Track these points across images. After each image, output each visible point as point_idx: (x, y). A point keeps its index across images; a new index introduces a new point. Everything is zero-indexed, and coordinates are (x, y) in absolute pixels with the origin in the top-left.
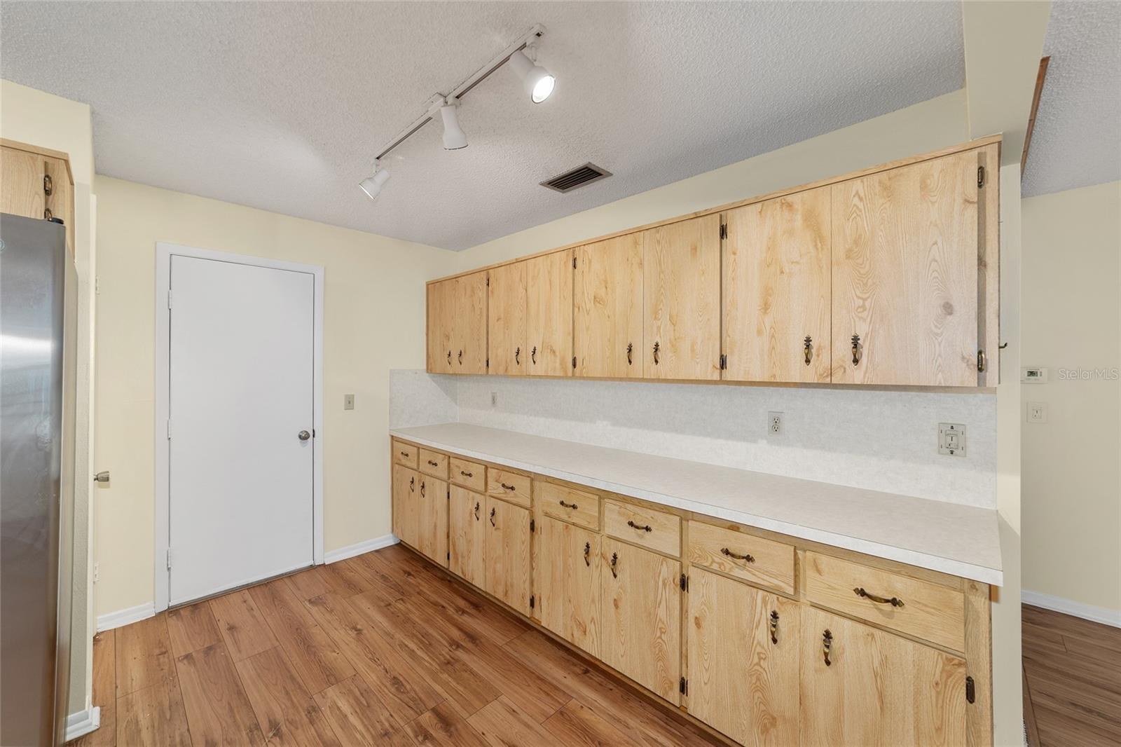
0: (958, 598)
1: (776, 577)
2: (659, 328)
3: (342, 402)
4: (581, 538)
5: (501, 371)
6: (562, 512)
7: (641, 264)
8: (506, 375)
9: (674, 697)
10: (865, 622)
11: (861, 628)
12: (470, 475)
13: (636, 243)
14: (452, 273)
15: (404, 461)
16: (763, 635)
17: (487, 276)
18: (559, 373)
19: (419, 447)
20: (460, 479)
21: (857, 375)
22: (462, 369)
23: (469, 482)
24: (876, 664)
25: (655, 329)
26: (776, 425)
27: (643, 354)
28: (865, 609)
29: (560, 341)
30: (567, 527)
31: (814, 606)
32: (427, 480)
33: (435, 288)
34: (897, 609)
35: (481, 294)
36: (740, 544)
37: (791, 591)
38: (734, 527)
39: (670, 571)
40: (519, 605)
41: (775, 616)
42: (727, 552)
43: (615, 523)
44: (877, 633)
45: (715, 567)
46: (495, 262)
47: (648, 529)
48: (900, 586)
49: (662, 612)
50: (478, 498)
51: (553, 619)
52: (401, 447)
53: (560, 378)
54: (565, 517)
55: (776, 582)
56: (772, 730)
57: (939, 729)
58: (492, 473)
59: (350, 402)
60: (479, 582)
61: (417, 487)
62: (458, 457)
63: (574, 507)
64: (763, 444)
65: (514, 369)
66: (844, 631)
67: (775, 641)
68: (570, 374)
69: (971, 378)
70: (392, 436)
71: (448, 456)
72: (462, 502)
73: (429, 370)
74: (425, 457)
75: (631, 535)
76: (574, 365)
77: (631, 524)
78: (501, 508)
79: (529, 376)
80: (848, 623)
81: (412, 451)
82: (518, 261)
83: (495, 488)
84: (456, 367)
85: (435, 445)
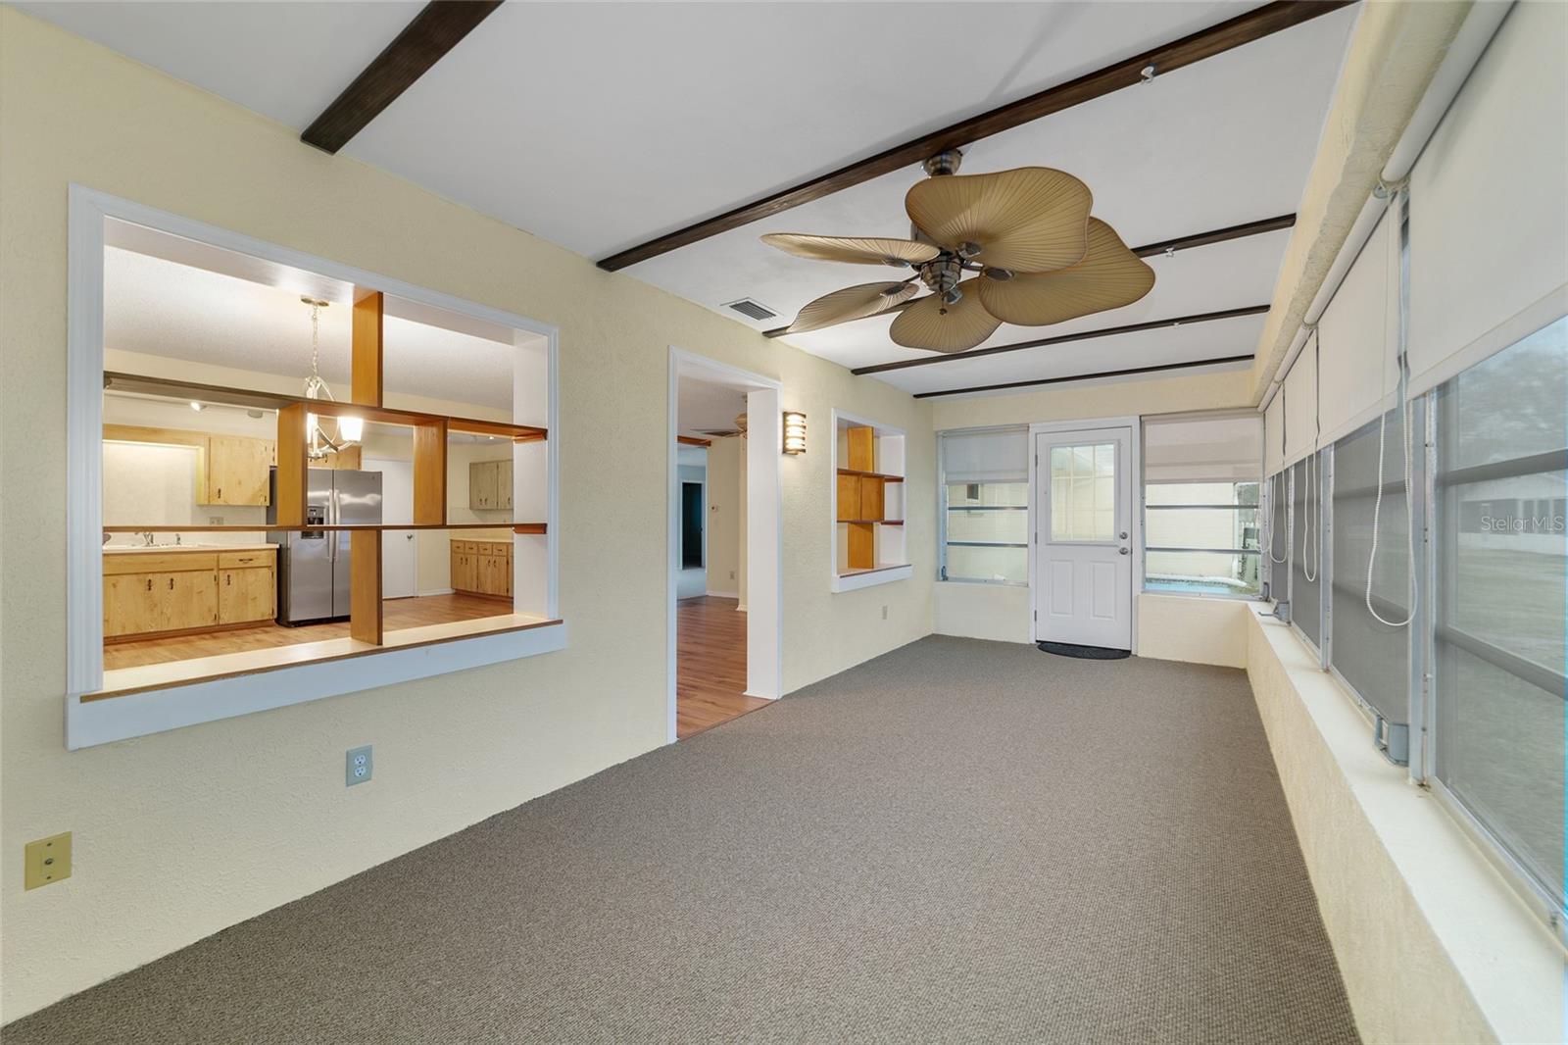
12: (487, 549)
15: (458, 550)
17: (497, 464)
19: (464, 542)
20: (482, 552)
22: (488, 507)
23: (486, 552)
32: (468, 556)
33: (473, 466)
35: (494, 472)
40: (503, 593)
52: (455, 544)
58: (495, 546)
60: (490, 593)
61: (464, 561)
62: (482, 542)
70: (451, 541)
71: (477, 543)
72: (483, 561)
73: (471, 508)
74: (467, 546)
81: (461, 545)
83: (496, 552)
84: (484, 506)
85: (472, 540)
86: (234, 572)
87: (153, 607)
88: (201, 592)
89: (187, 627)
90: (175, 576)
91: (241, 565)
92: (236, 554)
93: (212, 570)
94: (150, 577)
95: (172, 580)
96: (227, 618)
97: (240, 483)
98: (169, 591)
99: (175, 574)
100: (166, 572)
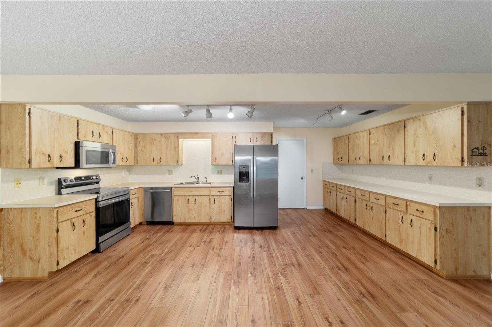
0: (432, 209)
1: (402, 208)
2: (390, 151)
3: (310, 171)
4: (365, 203)
5: (352, 163)
6: (361, 197)
7: (386, 134)
8: (353, 164)
9: (384, 238)
10: (419, 217)
11: (417, 218)
12: (341, 189)
13: (384, 129)
14: (339, 136)
15: (326, 186)
16: (400, 222)
17: (348, 136)
18: (366, 163)
19: (329, 182)
20: (339, 190)
21: (435, 163)
22: (342, 162)
23: (341, 191)
24: (420, 225)
25: (389, 152)
26: (431, 178)
27: (386, 158)
28: (418, 214)
29: (366, 154)
30: (362, 201)
31: (410, 214)
32: (332, 191)
33: (335, 140)
34: (423, 213)
35: (347, 142)
36: (396, 201)
37: (405, 211)
38: (396, 198)
39: (383, 209)
40: (352, 221)
41: (402, 217)
42: (393, 203)
43: (372, 199)
44: (420, 218)
45: (391, 207)
46: (350, 133)
47: (379, 200)
48: (424, 208)
49: (381, 219)
50: (343, 195)
51: (359, 224)
52: (325, 183)
53: (366, 164)
54: (362, 198)
55: (402, 209)
56: (402, 243)
57: (430, 237)
58: (346, 188)
59: (312, 171)
60: (343, 216)
61: (329, 193)
62: (339, 185)
63: (364, 195)
64: (427, 184)
65: (355, 162)
66: (415, 219)
67: (402, 223)
68: (369, 163)
69: (459, 164)
70: (323, 180)
71: (336, 184)
72: (340, 196)
73: (333, 163)
74: (331, 185)
75: (375, 201)
76: (370, 161)
77: (375, 199)
78: (348, 197)
79: (359, 164)
80: (415, 217)
81: (327, 184)
82: (356, 133)
83: (347, 192)
84: (340, 162)
85: (333, 182)
86: (217, 197)
87: (189, 211)
88: (205, 206)
89: (200, 221)
90: (196, 198)
91: (219, 194)
92: (217, 189)
93: (209, 196)
94: (188, 198)
95: (195, 199)
96: (214, 220)
97: (223, 154)
98: (194, 204)
99: (196, 197)
100: (194, 196)
